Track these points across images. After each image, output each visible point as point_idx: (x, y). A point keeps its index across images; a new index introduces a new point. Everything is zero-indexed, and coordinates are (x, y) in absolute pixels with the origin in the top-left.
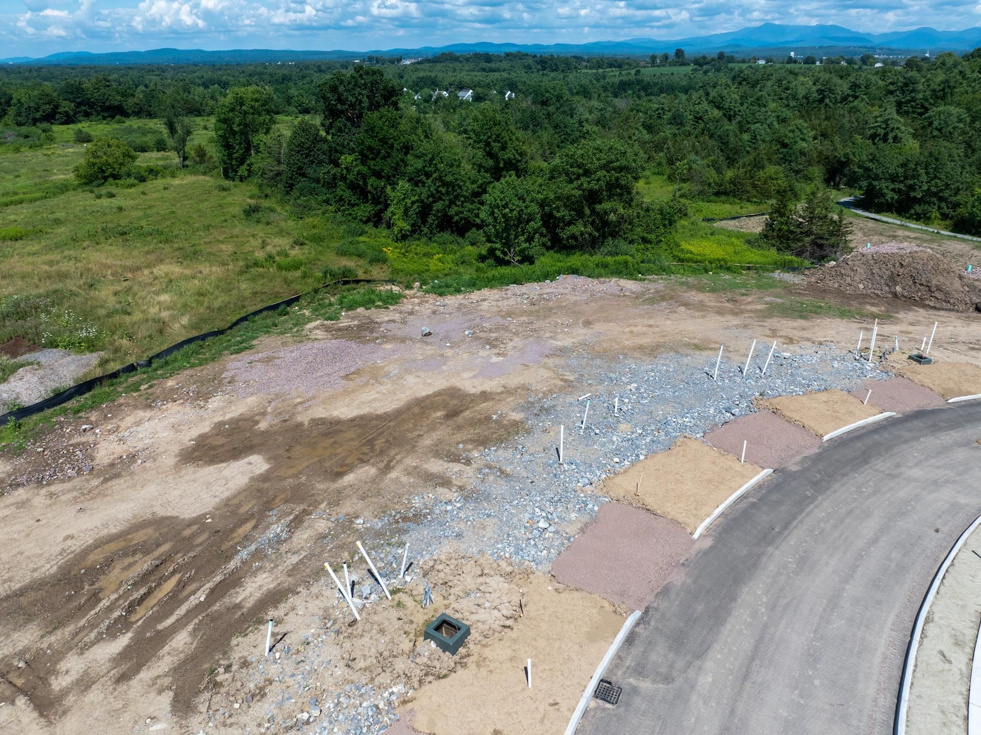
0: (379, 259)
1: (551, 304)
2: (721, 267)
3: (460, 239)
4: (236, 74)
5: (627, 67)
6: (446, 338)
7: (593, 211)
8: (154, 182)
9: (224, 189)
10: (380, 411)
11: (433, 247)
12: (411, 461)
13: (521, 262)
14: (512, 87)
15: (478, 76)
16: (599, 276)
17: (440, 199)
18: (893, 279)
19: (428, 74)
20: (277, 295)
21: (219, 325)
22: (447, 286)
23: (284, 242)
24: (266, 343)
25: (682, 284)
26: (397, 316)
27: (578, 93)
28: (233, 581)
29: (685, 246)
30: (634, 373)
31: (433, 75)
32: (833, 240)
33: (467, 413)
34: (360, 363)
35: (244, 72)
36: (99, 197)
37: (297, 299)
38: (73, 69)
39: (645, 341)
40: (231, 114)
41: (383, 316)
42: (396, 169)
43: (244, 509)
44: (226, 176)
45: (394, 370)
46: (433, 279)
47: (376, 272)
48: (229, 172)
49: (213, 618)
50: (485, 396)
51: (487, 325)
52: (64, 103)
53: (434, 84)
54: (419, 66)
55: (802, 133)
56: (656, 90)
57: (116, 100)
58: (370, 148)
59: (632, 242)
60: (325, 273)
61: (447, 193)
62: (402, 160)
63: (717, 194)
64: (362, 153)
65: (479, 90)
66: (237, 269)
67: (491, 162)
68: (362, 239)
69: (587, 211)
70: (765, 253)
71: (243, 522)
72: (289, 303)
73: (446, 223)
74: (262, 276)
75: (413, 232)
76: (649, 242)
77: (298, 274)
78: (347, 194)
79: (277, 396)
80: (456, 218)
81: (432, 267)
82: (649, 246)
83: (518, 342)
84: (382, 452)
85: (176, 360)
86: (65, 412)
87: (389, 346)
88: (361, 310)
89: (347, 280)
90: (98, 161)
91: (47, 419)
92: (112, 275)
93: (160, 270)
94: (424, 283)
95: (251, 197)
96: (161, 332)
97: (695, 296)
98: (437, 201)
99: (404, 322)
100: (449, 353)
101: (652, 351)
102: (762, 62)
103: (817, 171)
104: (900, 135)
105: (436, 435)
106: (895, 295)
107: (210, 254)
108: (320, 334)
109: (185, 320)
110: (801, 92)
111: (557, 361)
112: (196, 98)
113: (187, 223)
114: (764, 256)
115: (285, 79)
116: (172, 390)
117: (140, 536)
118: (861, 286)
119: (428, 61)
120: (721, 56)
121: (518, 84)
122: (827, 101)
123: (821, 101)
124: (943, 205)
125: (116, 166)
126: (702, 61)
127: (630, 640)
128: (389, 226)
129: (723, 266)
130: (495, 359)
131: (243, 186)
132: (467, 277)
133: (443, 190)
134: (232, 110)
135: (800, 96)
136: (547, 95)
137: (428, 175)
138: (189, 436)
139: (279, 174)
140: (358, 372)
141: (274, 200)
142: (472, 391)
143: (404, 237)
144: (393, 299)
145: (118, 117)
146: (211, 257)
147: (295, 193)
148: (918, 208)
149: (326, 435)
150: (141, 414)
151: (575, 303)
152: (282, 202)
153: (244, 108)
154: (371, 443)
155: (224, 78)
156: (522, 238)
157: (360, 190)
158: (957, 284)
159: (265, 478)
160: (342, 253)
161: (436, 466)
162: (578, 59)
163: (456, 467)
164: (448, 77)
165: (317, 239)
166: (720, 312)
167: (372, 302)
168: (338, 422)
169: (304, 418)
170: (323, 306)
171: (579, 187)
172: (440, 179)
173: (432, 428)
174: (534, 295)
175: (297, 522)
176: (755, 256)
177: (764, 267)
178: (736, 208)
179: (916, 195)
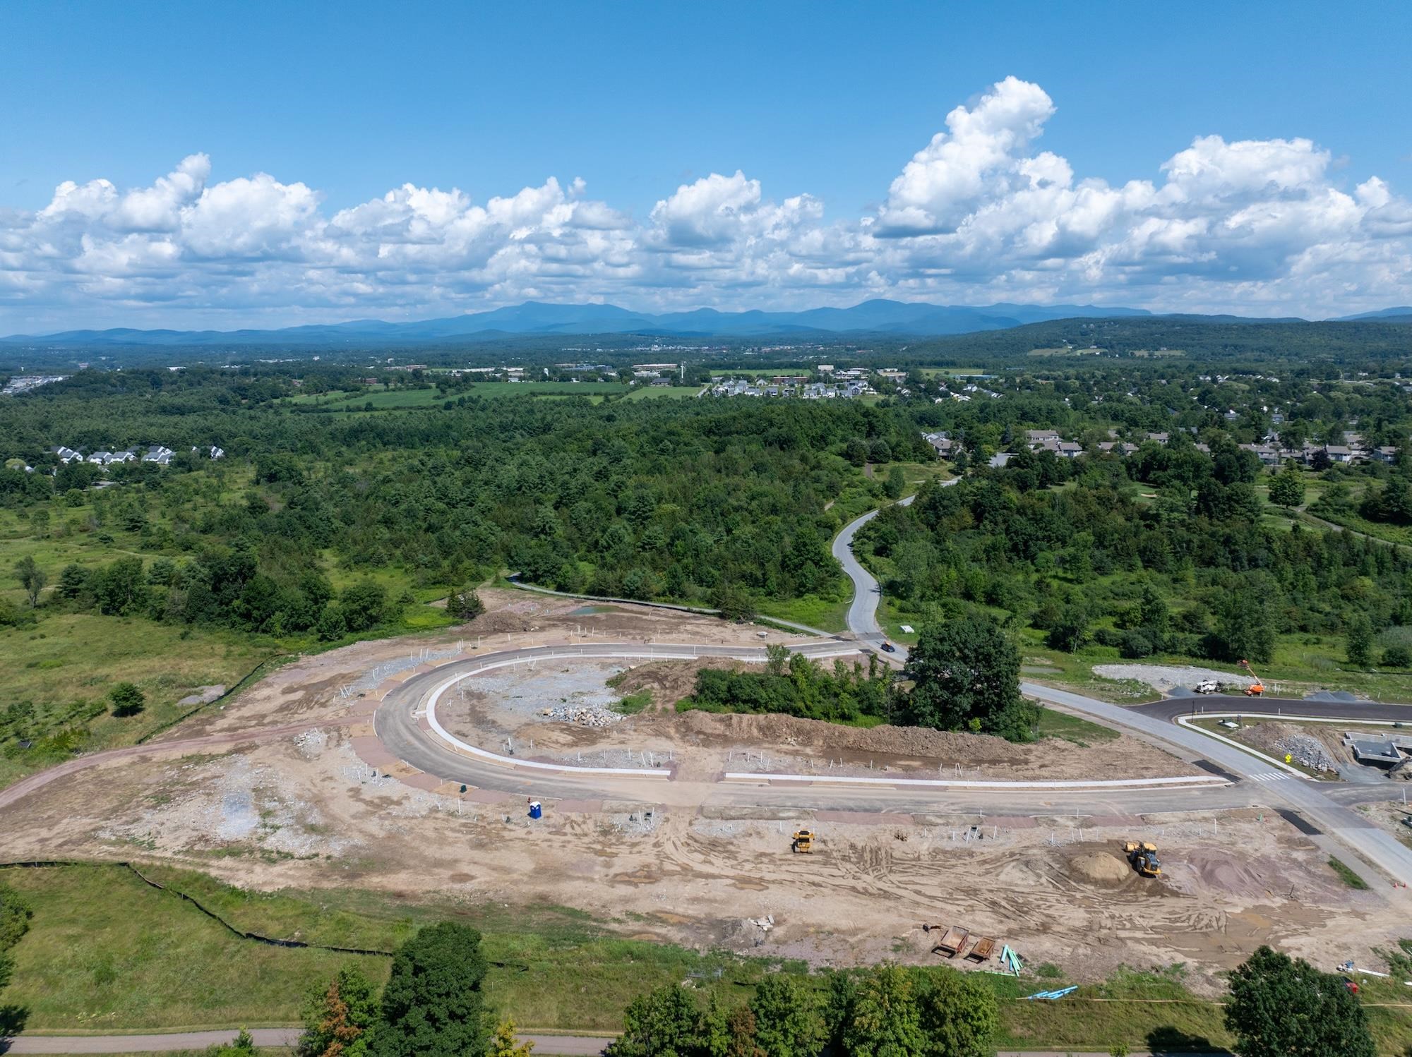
3: (306, 633)
6: (325, 664)
7: (366, 614)
11: (295, 638)
13: (338, 639)
15: (164, 424)
18: (495, 623)
23: (220, 646)
25: (407, 638)
26: (304, 663)
28: (318, 701)
29: (410, 620)
30: (389, 663)
32: (475, 609)
33: (347, 677)
37: (263, 663)
39: (393, 656)
40: (119, 576)
41: (299, 664)
45: (319, 673)
47: (281, 651)
50: (349, 673)
53: (105, 439)
55: (492, 530)
58: (252, 597)
59: (384, 624)
63: (434, 583)
65: (181, 453)
68: (257, 639)
69: (363, 614)
71: (309, 697)
73: (297, 627)
77: (250, 656)
78: (238, 619)
79: (292, 682)
80: (301, 624)
82: (392, 625)
83: (350, 661)
84: (328, 687)
87: (312, 669)
88: (288, 664)
89: (273, 655)
94: (303, 652)
96: (232, 677)
97: (410, 641)
100: (329, 667)
103: (500, 557)
104: (552, 525)
105: (341, 681)
106: (494, 629)
110: (505, 482)
111: (366, 664)
114: (445, 620)
117: (290, 703)
118: (482, 627)
119: (62, 386)
121: (221, 433)
122: (523, 488)
123: (519, 489)
124: (555, 575)
129: (426, 628)
130: (347, 666)
133: (293, 612)
136: (276, 467)
137: (286, 607)
139: (178, 611)
140: (310, 675)
142: (345, 673)
148: (542, 579)
150: (256, 692)
151: (366, 650)
157: (245, 616)
158: (520, 620)
160: (258, 647)
164: (122, 429)
165: (235, 643)
168: (315, 683)
172: (291, 607)
176: (441, 621)
177: (445, 626)
178: (445, 591)
179: (540, 573)
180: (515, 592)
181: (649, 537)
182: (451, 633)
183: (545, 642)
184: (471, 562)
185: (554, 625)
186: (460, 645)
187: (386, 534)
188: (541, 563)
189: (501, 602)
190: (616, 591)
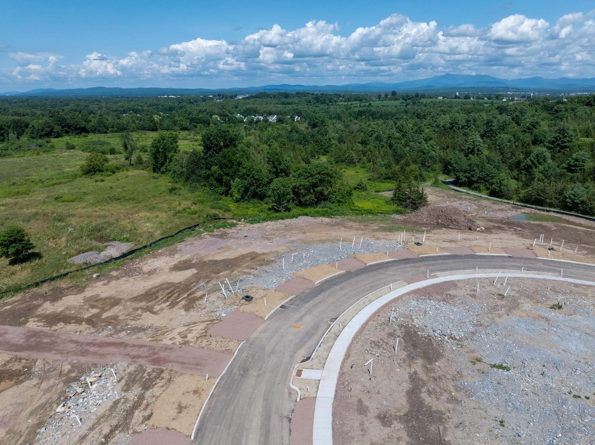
0: (228, 210)
1: (293, 226)
2: (369, 213)
3: (261, 202)
4: (142, 104)
5: (365, 101)
6: (253, 237)
7: (314, 191)
8: (119, 173)
9: (156, 178)
10: (230, 258)
11: (250, 205)
12: (240, 270)
13: (285, 211)
14: (299, 114)
15: (280, 107)
16: (316, 216)
17: (253, 185)
18: (438, 217)
19: (252, 106)
20: (190, 224)
21: (171, 234)
22: (255, 220)
23: (187, 203)
24: (189, 240)
25: (349, 219)
26: (235, 231)
27: (335, 118)
28: (193, 293)
29: (357, 204)
30: (314, 248)
31: (254, 106)
32: (420, 201)
33: (257, 258)
34: (223, 245)
35: (146, 103)
36: (97, 181)
37: (198, 225)
38: (46, 100)
39: (323, 238)
40: (159, 144)
41: (230, 231)
42: (235, 173)
43: (192, 281)
44: (154, 171)
45: (234, 247)
46: (249, 218)
47: (227, 215)
48: (156, 169)
49: (190, 299)
50: (264, 254)
51: (267, 233)
52: (56, 127)
53: (255, 112)
54: (247, 101)
55: (433, 147)
56: (378, 115)
57: (83, 124)
58: (224, 164)
59: (333, 203)
60: (207, 216)
61: (256, 183)
62: (238, 169)
63: (385, 179)
64: (220, 166)
65: (280, 116)
66: (172, 214)
67: (274, 170)
68: (220, 202)
69: (312, 191)
70: (391, 207)
71: (193, 283)
72: (195, 226)
73: (255, 195)
74: (182, 217)
75: (242, 198)
76: (341, 202)
77: (197, 216)
78: (214, 182)
79: (197, 254)
80: (260, 193)
81: (249, 213)
82: (341, 204)
83: (277, 238)
84: (231, 268)
85: (159, 245)
86: (128, 259)
87: (232, 240)
88: (221, 229)
89: (216, 218)
90: (92, 163)
91: (123, 261)
92: (124, 216)
93: (142, 214)
94: (245, 219)
95: (169, 182)
96: (151, 236)
97: (351, 224)
98: (252, 186)
99: (238, 233)
100: (253, 242)
101: (323, 242)
102: (441, 98)
103: (438, 166)
104: (480, 148)
105: (247, 264)
106: (438, 223)
107: (159, 208)
108: (208, 236)
109: (159, 232)
110: (442, 124)
111: (290, 244)
112: (124, 122)
113: (144, 195)
114: (389, 208)
115: (171, 109)
116: (161, 253)
117: (165, 286)
118: (425, 220)
119: (253, 97)
120: (417, 95)
121: (302, 112)
122: (454, 128)
123: (451, 128)
124: (487, 183)
125: (101, 166)
126: (406, 98)
127: (291, 300)
128: (232, 196)
129: (370, 212)
130: (268, 244)
131: (163, 176)
132: (262, 217)
133: (254, 182)
134: (159, 142)
135: (441, 126)
136: (316, 120)
137: (248, 176)
138: (172, 264)
139: (182, 172)
140: (222, 248)
141: (180, 184)
142: (260, 252)
143: (238, 201)
144: (233, 225)
145: (83, 134)
146: (161, 209)
147: (190, 181)
148: (476, 185)
149: (214, 264)
150: (153, 259)
151: (302, 226)
152: (184, 185)
153: (165, 141)
154: (227, 266)
155: (136, 107)
156: (285, 202)
157: (219, 180)
158: (463, 219)
159: (197, 274)
160: (213, 208)
161: (247, 270)
162: (338, 96)
163: (253, 270)
164: (262, 108)
165: (202, 202)
166: (357, 229)
167: (226, 226)
168: (217, 261)
169: (206, 260)
170: (207, 228)
171: (308, 181)
172: (253, 177)
173: (247, 262)
174: (287, 224)
175: (208, 282)
176: (386, 208)
177: (388, 213)
178: (392, 185)
179: (475, 179)
180: (452, 192)
181: (577, 160)
182: (394, 221)
183: (504, 249)
184: (416, 166)
185: (499, 228)
186: (402, 236)
187: (360, 147)
188: (477, 171)
189: (439, 199)
190: (555, 202)
